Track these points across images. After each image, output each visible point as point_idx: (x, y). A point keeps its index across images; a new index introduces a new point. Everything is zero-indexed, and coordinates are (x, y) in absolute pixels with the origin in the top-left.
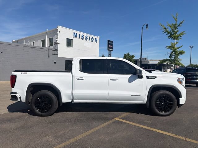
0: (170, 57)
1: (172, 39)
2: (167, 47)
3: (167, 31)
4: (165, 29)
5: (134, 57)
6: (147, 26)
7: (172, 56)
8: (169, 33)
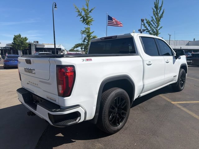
0: (84, 41)
1: (85, 23)
2: (82, 32)
3: (80, 15)
4: (79, 12)
5: (27, 39)
6: (55, 5)
7: (85, 41)
8: (83, 17)
